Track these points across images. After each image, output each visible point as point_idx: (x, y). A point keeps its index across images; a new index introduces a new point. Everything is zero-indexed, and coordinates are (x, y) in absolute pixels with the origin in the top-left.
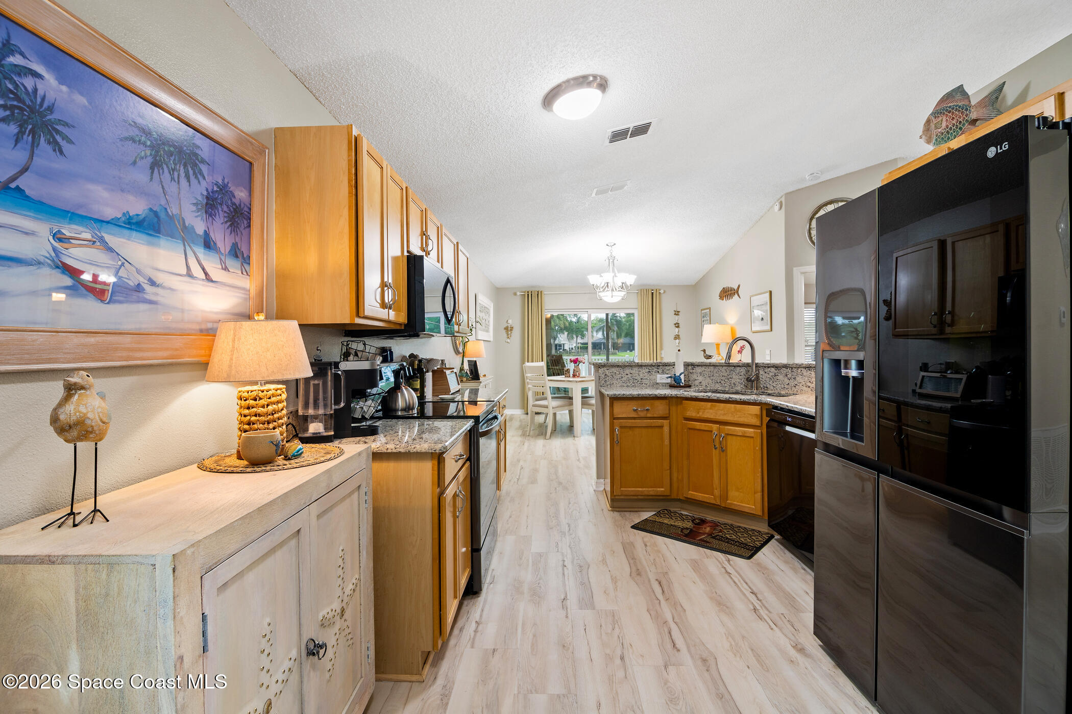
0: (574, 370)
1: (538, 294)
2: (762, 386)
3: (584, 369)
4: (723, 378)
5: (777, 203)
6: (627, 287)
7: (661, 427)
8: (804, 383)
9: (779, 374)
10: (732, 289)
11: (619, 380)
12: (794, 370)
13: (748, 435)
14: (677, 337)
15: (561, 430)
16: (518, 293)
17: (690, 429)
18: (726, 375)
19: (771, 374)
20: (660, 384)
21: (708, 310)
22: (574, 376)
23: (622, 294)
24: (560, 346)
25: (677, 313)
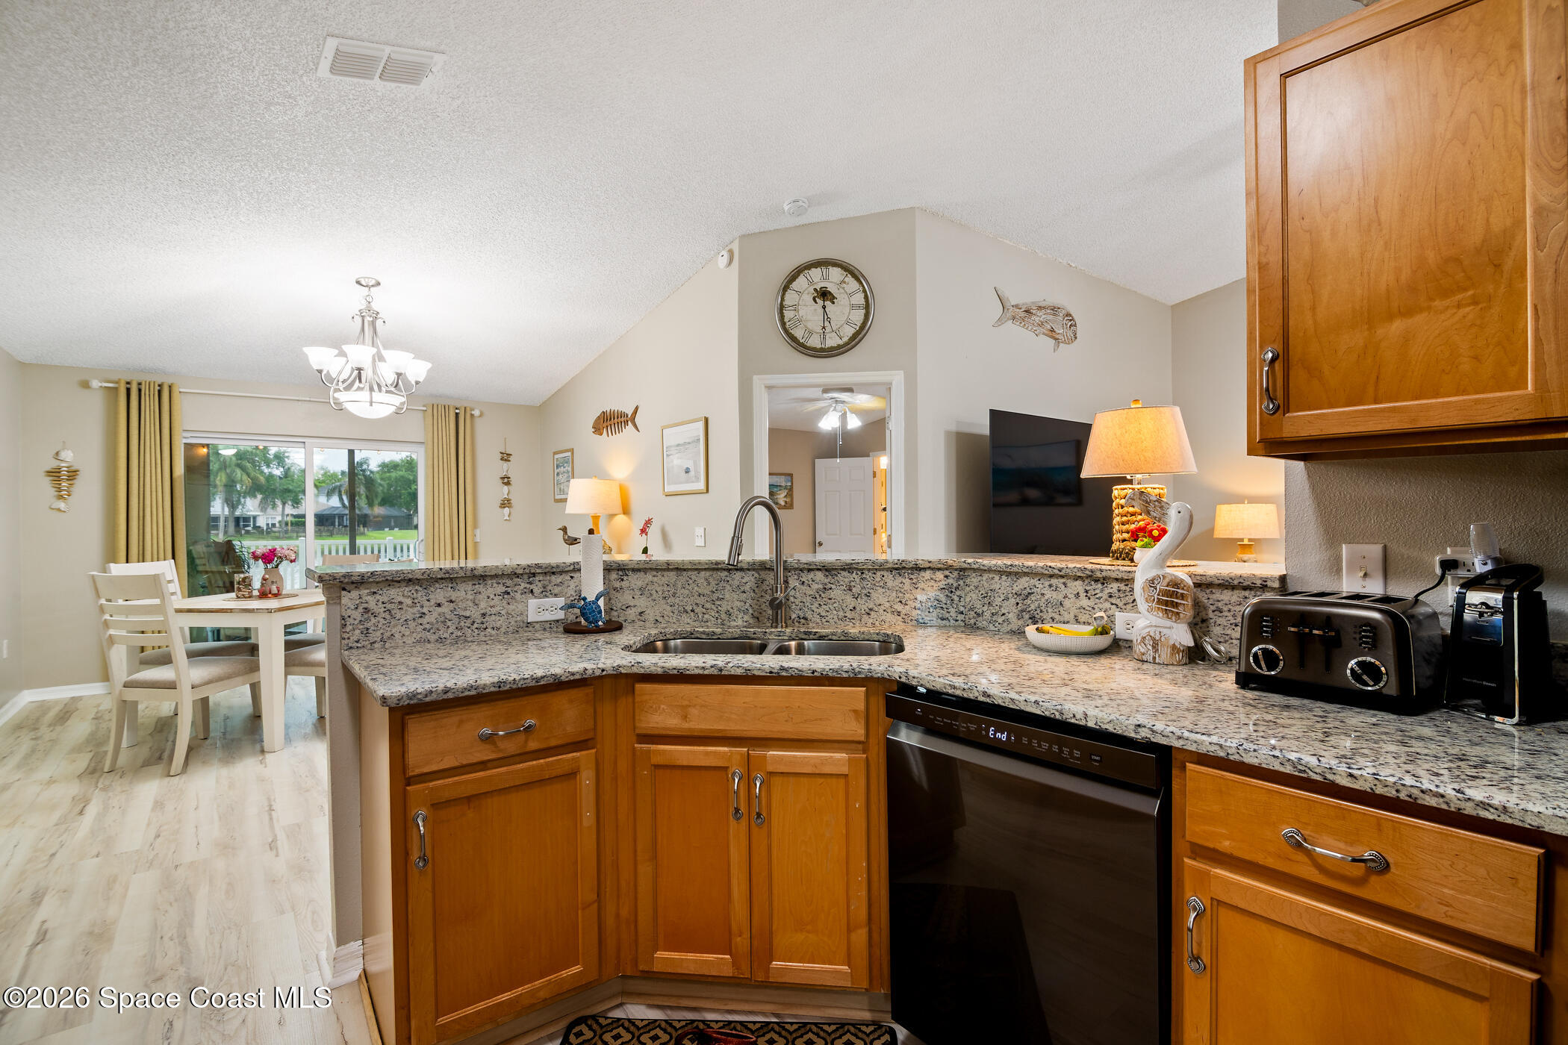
0: (264, 579)
1: (160, 392)
2: (794, 616)
3: (292, 577)
4: (701, 600)
5: (724, 253)
6: (407, 384)
7: (572, 775)
8: (887, 605)
9: (833, 587)
10: (622, 415)
11: (412, 624)
12: (868, 575)
13: (827, 770)
14: (506, 503)
15: (224, 734)
16: (95, 384)
17: (657, 767)
18: (707, 592)
19: (815, 586)
20: (537, 626)
21: (569, 454)
22: (264, 595)
23: (397, 400)
24: (246, 519)
25: (506, 457)
